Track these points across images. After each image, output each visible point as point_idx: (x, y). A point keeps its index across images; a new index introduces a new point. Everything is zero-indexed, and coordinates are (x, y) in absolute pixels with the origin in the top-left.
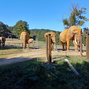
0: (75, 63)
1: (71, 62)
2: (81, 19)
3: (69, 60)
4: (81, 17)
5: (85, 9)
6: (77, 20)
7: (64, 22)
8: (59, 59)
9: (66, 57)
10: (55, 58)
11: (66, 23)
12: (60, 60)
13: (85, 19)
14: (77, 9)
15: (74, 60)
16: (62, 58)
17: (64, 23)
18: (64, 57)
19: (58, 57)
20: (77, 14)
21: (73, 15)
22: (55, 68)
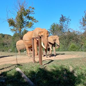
0: (28, 71)
1: (23, 71)
2: (30, 19)
3: (21, 68)
4: (29, 18)
5: (33, 8)
6: (25, 20)
7: (9, 22)
8: (8, 69)
9: (16, 65)
10: (3, 69)
11: (12, 23)
12: (10, 70)
13: (34, 20)
14: (25, 7)
15: (27, 68)
16: (12, 68)
17: (10, 24)
18: (14, 66)
19: (6, 67)
20: (24, 14)
21: (20, 15)
22: (4, 81)
